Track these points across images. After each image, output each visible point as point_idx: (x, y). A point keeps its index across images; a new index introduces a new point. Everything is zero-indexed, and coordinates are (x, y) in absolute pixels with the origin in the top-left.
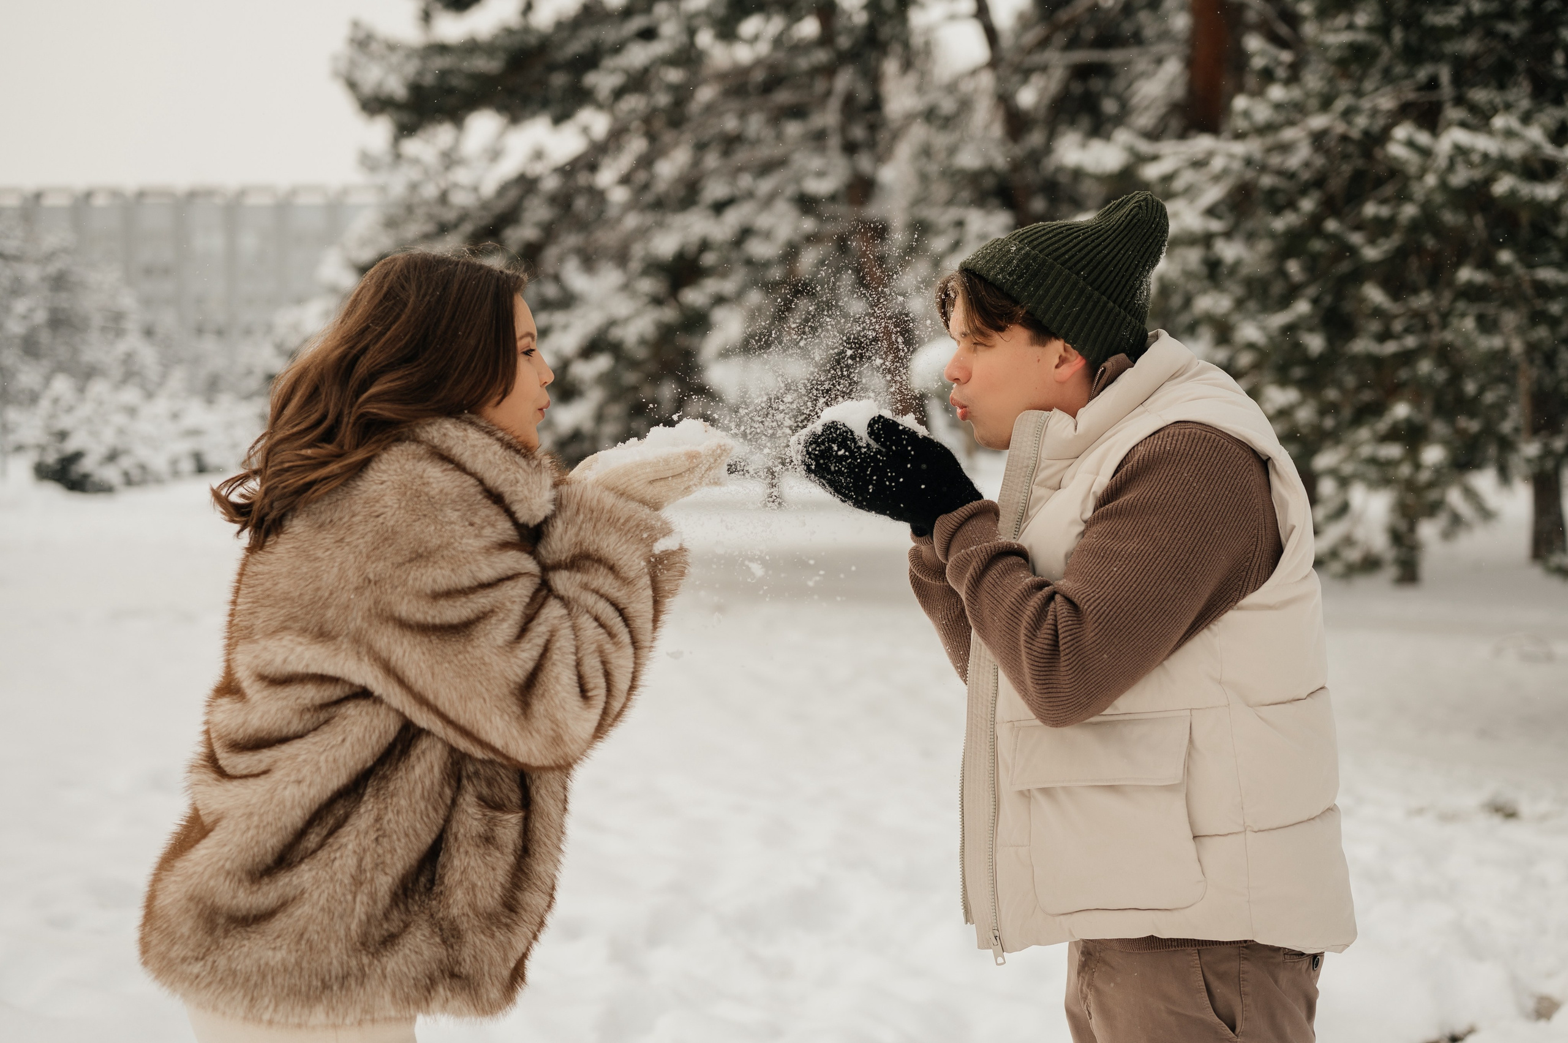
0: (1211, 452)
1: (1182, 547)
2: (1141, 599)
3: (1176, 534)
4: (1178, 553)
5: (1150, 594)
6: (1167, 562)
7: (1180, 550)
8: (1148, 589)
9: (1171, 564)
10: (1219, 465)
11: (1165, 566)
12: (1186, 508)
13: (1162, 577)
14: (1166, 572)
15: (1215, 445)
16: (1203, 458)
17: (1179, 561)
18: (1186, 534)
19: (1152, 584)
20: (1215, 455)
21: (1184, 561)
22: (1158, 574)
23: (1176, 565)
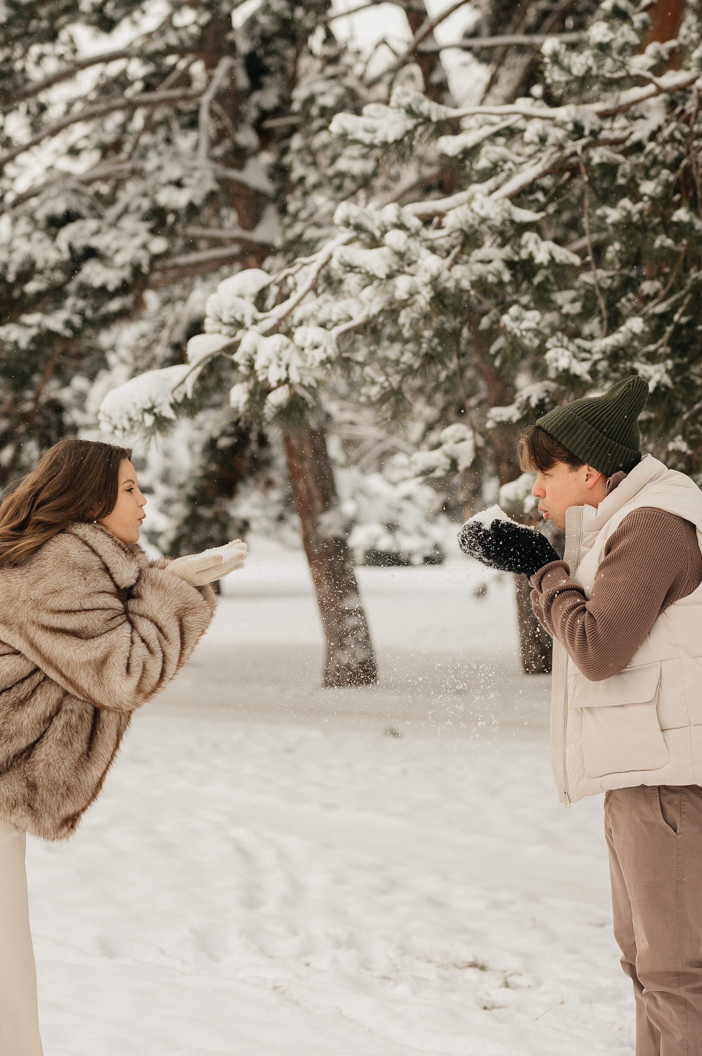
0: (657, 522)
1: (646, 575)
2: (629, 607)
3: (642, 569)
4: (644, 579)
5: (633, 604)
6: (639, 585)
7: (645, 577)
8: (632, 602)
9: (642, 586)
10: (662, 529)
11: (638, 587)
12: (646, 554)
13: (638, 593)
14: (639, 590)
15: (659, 518)
16: (653, 526)
17: (645, 584)
18: (647, 568)
19: (633, 598)
20: (659, 524)
21: (648, 583)
22: (636, 592)
23: (644, 586)
